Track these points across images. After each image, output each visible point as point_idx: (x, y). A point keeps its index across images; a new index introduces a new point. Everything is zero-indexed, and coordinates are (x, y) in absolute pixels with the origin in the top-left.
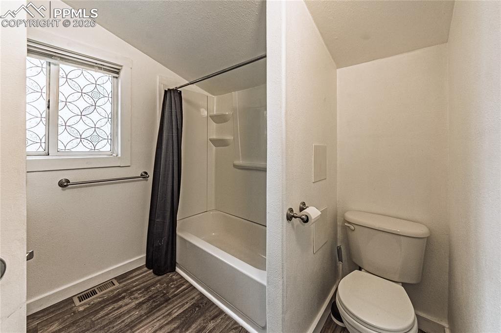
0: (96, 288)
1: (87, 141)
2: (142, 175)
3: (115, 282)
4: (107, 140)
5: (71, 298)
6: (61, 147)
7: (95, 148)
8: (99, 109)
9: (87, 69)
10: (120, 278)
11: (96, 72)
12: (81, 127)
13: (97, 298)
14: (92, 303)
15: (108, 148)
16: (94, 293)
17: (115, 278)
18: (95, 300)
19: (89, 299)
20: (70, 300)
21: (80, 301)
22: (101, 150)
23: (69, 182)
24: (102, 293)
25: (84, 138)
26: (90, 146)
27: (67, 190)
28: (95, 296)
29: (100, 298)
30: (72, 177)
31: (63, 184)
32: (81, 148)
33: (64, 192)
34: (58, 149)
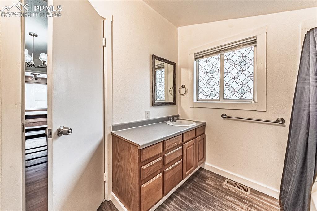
0: (237, 184)
1: (238, 93)
2: (278, 120)
3: (249, 190)
4: (250, 92)
5: (225, 178)
6: (225, 97)
7: (242, 97)
8: (245, 72)
9: (237, 50)
10: (253, 191)
11: (241, 49)
12: (234, 85)
13: (234, 189)
14: (230, 189)
15: (251, 97)
16: (235, 185)
17: (251, 189)
18: (232, 189)
19: (230, 186)
20: (224, 179)
21: (227, 183)
22: (246, 99)
23: (226, 116)
24: (238, 189)
25: (236, 92)
26: (239, 96)
27: (225, 120)
28: (233, 187)
29: (235, 190)
30: (228, 113)
31: (224, 116)
32: (234, 98)
33: (224, 120)
34: (224, 98)
